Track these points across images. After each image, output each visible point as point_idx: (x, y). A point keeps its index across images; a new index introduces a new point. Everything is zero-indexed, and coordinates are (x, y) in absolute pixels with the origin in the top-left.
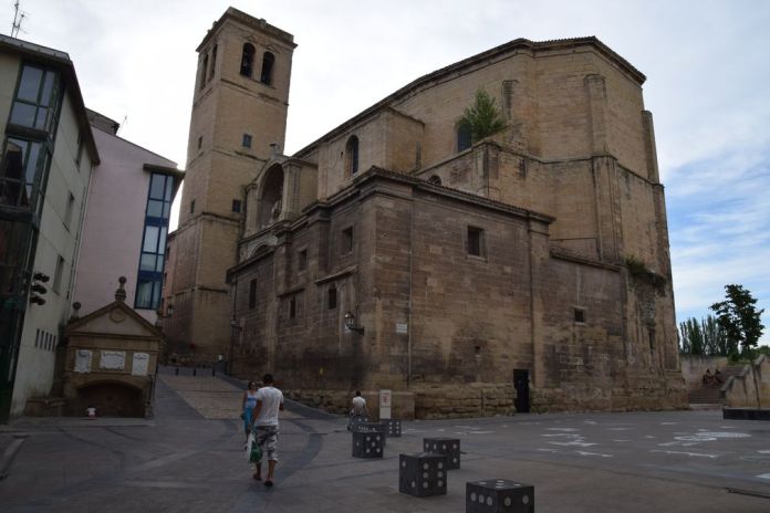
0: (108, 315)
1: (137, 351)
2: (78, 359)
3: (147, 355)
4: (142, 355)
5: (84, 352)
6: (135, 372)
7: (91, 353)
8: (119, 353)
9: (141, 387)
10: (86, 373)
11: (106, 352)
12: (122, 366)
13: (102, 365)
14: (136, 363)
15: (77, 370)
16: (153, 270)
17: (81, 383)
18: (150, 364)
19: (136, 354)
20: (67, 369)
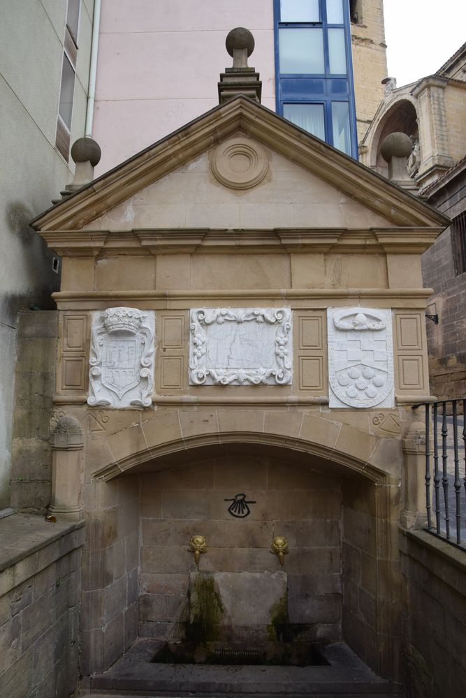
0: (200, 165)
1: (340, 297)
2: (103, 351)
3: (385, 316)
4: (362, 313)
5: (120, 315)
6: (341, 394)
7: (149, 319)
8: (269, 312)
9: (373, 459)
10: (139, 409)
11: (210, 314)
12: (286, 369)
13: (198, 369)
14: (341, 351)
15: (98, 394)
16: (320, 70)
17: (120, 451)
18: (402, 353)
19: (336, 314)
20: (63, 395)
